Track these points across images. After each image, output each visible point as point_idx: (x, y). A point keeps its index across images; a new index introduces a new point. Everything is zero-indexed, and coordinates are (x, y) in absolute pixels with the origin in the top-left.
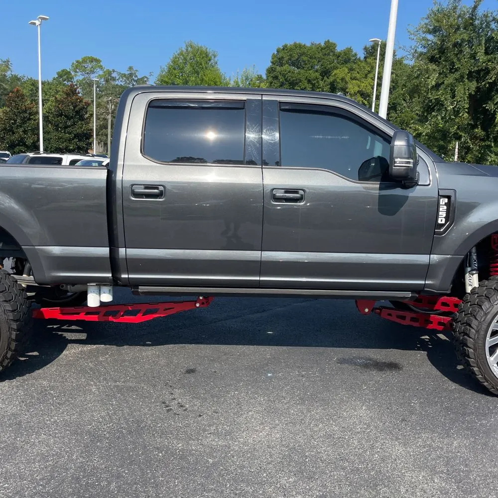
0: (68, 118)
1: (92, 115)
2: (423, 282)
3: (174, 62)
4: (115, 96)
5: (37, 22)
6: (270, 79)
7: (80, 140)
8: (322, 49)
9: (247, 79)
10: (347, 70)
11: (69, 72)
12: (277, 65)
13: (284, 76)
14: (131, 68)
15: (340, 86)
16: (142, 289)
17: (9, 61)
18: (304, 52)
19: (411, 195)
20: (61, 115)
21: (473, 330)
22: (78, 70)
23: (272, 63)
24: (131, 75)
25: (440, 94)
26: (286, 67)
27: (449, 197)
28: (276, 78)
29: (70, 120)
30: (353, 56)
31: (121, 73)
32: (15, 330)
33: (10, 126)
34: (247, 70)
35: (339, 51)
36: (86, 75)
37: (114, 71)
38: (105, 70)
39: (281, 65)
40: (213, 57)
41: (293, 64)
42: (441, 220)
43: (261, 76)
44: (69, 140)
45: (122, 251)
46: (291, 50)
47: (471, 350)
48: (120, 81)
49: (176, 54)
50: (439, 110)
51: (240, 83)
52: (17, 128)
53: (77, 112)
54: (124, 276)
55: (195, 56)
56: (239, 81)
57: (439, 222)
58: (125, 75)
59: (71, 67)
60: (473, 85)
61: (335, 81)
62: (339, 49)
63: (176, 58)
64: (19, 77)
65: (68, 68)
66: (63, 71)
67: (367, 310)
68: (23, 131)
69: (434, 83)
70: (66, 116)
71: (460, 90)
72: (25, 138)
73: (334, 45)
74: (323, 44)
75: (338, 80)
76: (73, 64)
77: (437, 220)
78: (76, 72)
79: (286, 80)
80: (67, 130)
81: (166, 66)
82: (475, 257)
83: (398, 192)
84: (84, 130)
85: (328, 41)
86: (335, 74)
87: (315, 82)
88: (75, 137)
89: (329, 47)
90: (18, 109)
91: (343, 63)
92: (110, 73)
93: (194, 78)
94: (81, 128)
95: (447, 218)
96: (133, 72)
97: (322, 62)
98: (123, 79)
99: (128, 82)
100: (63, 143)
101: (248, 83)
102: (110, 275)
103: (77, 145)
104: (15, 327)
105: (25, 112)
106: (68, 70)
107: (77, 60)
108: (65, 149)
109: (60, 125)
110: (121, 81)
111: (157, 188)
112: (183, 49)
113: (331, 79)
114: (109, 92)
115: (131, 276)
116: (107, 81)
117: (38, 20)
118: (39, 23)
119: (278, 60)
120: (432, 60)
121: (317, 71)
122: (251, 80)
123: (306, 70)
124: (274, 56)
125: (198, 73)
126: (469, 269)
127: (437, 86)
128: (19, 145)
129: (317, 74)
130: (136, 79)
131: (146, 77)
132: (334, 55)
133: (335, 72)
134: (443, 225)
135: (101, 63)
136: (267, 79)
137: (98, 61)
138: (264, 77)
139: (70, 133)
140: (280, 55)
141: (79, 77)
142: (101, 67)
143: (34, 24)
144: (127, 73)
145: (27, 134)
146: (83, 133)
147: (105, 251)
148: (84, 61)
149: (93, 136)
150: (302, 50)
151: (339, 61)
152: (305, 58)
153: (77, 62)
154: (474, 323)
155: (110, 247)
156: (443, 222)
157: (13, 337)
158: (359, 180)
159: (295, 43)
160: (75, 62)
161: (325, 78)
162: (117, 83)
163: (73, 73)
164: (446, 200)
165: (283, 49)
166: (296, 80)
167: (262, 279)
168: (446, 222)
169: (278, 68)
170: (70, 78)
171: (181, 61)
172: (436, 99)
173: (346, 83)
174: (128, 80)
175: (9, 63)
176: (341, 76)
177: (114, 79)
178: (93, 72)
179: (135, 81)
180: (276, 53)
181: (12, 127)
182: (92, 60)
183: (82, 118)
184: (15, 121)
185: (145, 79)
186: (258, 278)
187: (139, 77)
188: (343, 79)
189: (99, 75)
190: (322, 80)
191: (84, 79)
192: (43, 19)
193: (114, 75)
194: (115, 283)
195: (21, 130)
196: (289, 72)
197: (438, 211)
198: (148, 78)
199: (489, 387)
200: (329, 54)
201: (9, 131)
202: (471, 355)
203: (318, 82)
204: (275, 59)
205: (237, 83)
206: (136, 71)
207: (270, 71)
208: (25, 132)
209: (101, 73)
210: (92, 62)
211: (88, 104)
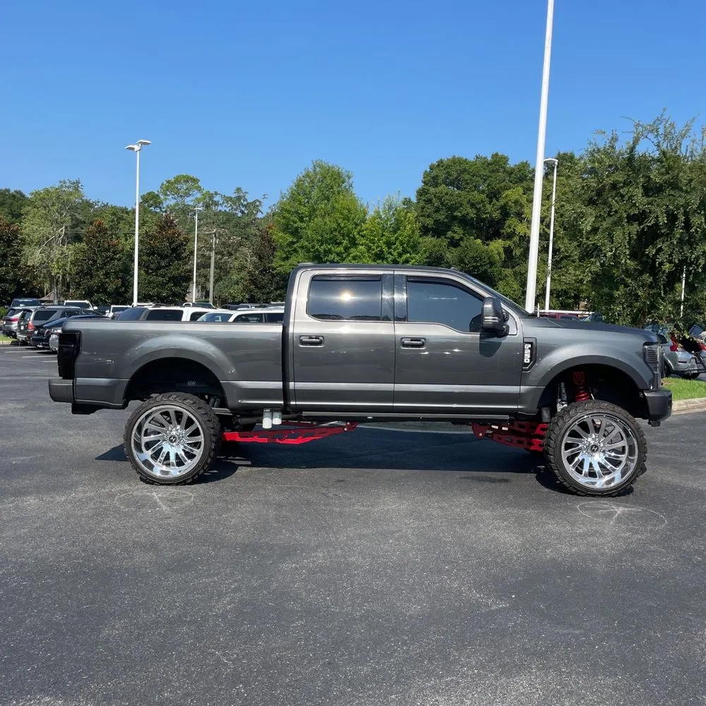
0: (162, 257)
1: (192, 253)
2: (516, 407)
3: (298, 186)
4: (218, 225)
5: (137, 148)
6: (422, 203)
7: (175, 285)
8: (489, 164)
9: (390, 208)
10: (521, 191)
11: (158, 195)
12: (430, 186)
13: (440, 198)
14: (239, 190)
15: (514, 210)
16: (305, 414)
17: (79, 183)
18: (465, 169)
19: (503, 341)
20: (153, 254)
21: (552, 442)
22: (168, 193)
23: (424, 183)
24: (239, 198)
25: (598, 239)
26: (442, 188)
27: (531, 343)
28: (429, 201)
29: (164, 260)
30: (531, 173)
31: (226, 195)
32: (214, 442)
33: (88, 268)
34: (389, 197)
35: (512, 166)
36: (180, 199)
37: (216, 194)
38: (204, 192)
39: (436, 185)
40: (347, 178)
41: (451, 184)
42: (527, 360)
43: (410, 199)
44: (162, 286)
45: (291, 385)
46: (448, 166)
47: (552, 457)
48: (224, 206)
49: (301, 176)
50: (598, 256)
51: (381, 214)
52: (97, 271)
53: (174, 250)
54: (292, 403)
55: (325, 177)
56: (381, 210)
57: (525, 361)
58: (231, 199)
59: (159, 189)
60: (635, 228)
61: (506, 205)
62: (512, 163)
63: (300, 181)
64: (91, 202)
65: (156, 190)
66: (149, 194)
67: (481, 434)
68: (103, 275)
69: (589, 228)
70: (159, 255)
71: (618, 234)
72: (107, 282)
73: (506, 159)
74: (489, 158)
75: (510, 203)
76: (162, 184)
77: (523, 360)
78: (166, 195)
79: (442, 204)
80: (161, 271)
81: (288, 191)
82: (564, 391)
83: (495, 340)
84: (182, 272)
85: (497, 155)
86: (506, 196)
87: (481, 205)
88: (169, 281)
89: (498, 162)
90: (99, 247)
91: (516, 182)
92: (211, 197)
93: (323, 206)
94: (178, 269)
95: (531, 359)
96: (242, 194)
97: (488, 182)
98: (228, 203)
99: (234, 207)
100: (153, 289)
101: (391, 213)
102: (282, 402)
103: (172, 291)
104: (214, 440)
105: (108, 250)
106: (156, 193)
107: (167, 179)
108: (157, 296)
109: (152, 266)
110: (226, 206)
111: (318, 339)
112: (310, 170)
113: (502, 202)
114: (209, 220)
115: (297, 403)
116: (207, 206)
117: (138, 144)
118: (139, 148)
119: (431, 180)
120: (591, 202)
121: (483, 192)
122: (396, 210)
123: (468, 192)
124: (426, 175)
125: (328, 199)
126: (559, 400)
127: (595, 230)
128: (97, 291)
129: (483, 196)
130: (245, 203)
131: (258, 201)
132: (504, 171)
133: (507, 192)
134: (528, 364)
135: (199, 183)
136: (418, 203)
137: (195, 181)
138: (414, 200)
139: (163, 277)
140: (434, 173)
141: (170, 201)
142: (199, 189)
143: (133, 149)
144: (233, 196)
145: (109, 278)
146: (180, 275)
147: (279, 385)
148: (177, 180)
149: (192, 279)
150: (463, 166)
151: (511, 179)
152: (467, 177)
153: (168, 182)
154: (553, 436)
155: (283, 381)
156: (529, 361)
157: (213, 447)
158: (471, 331)
159: (454, 156)
160: (165, 183)
161: (494, 201)
162: (220, 208)
163: (162, 197)
164: (530, 346)
165: (438, 165)
166: (456, 204)
167: (395, 405)
168: (531, 361)
169: (432, 190)
170: (158, 203)
171: (307, 184)
172: (593, 244)
173: (522, 206)
174: (235, 204)
175: (80, 185)
176: (514, 197)
177: (216, 204)
178: (188, 195)
179: (243, 206)
180: (429, 170)
181: (91, 270)
182: (188, 179)
183: (179, 258)
184: (95, 262)
185: (258, 203)
186: (392, 404)
187: (249, 201)
188: (516, 202)
189: (197, 199)
190: (490, 204)
191: (177, 204)
192: (142, 143)
193: (216, 198)
194: (284, 410)
195: (101, 273)
196: (447, 194)
197: (524, 354)
198: (260, 202)
199: (568, 486)
200: (497, 171)
201: (86, 274)
202: (553, 461)
203: (484, 206)
204: (427, 179)
205: (378, 212)
206: (246, 193)
207: (421, 193)
208: (107, 275)
209: (199, 196)
210: (188, 182)
211: (187, 240)
